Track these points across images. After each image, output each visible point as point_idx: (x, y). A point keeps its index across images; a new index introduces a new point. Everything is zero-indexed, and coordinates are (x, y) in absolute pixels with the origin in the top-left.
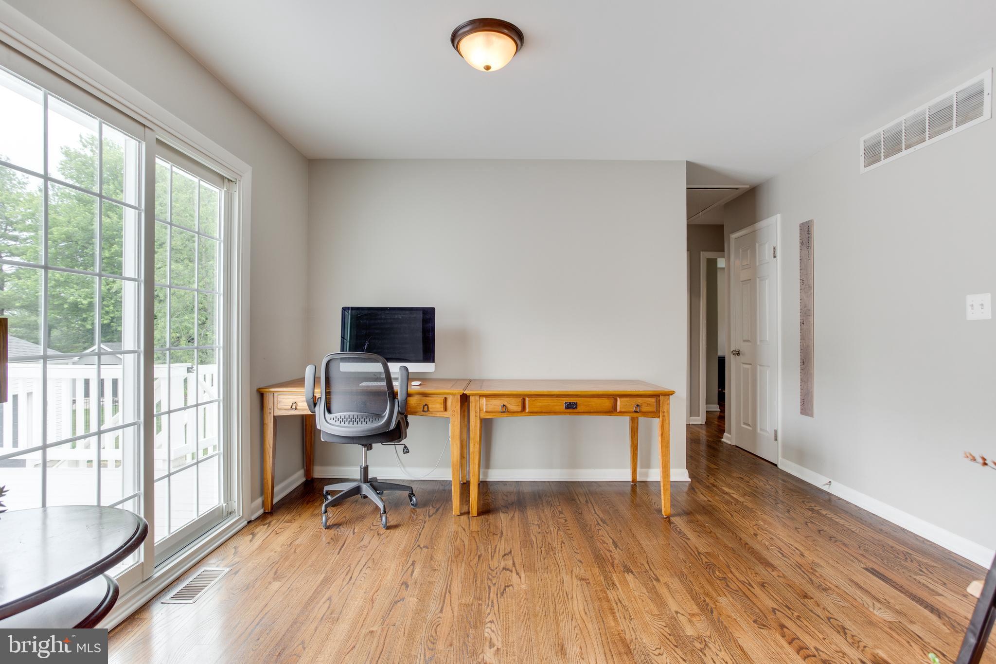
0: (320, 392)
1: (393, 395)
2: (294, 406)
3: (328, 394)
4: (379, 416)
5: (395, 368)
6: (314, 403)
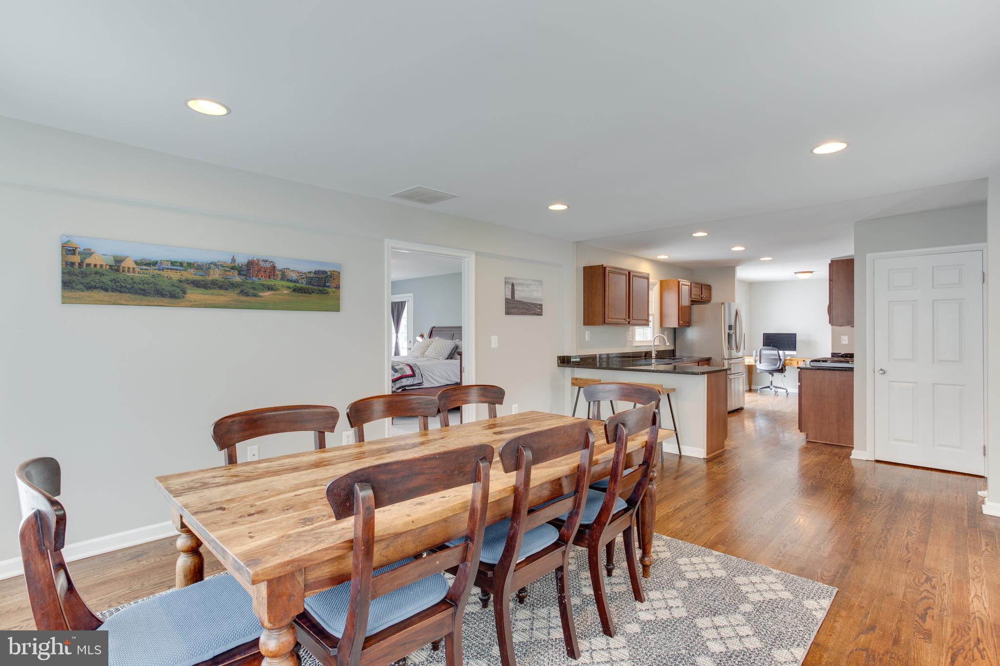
0: (758, 358)
1: (780, 360)
2: (750, 362)
3: (760, 359)
4: (776, 365)
5: (781, 352)
6: (756, 362)
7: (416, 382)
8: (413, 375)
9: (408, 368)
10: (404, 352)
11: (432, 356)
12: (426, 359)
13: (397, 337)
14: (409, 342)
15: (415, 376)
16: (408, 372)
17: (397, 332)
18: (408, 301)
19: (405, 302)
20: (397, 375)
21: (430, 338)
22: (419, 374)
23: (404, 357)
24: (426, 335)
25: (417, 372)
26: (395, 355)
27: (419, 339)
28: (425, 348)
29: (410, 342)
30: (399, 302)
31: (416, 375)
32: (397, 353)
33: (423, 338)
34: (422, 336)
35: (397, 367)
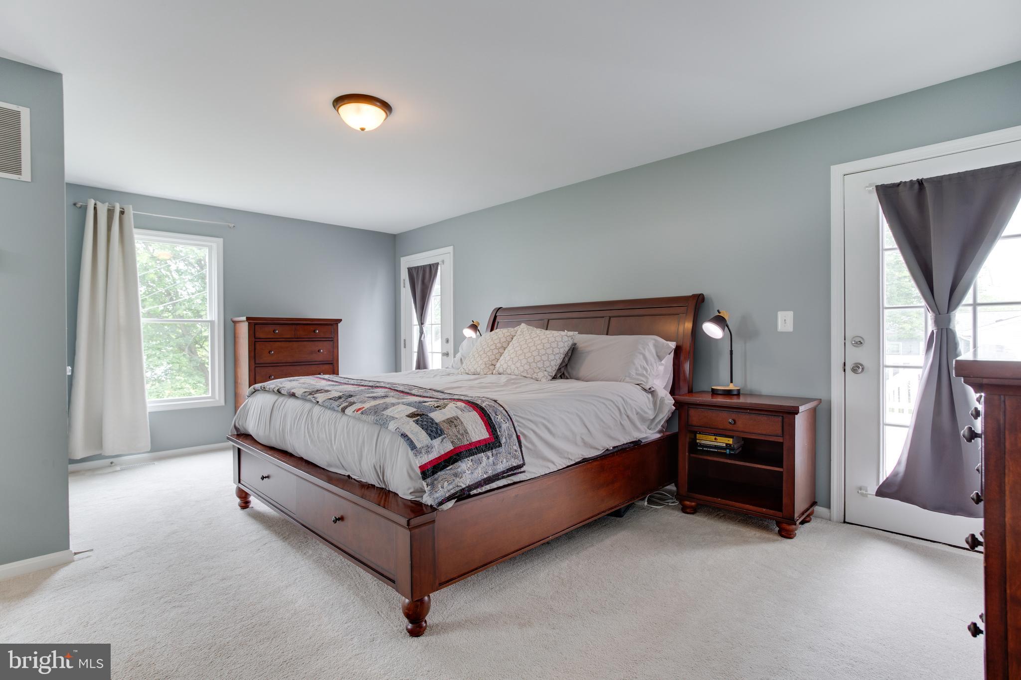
7: (501, 467)
8: (492, 443)
9: (475, 415)
10: (435, 362)
11: (516, 372)
12: (504, 378)
13: (421, 332)
14: (445, 341)
15: (500, 446)
16: (477, 432)
17: (422, 323)
18: (443, 262)
19: (437, 264)
20: (441, 447)
21: (492, 330)
22: (510, 436)
23: (436, 373)
24: (484, 325)
25: (504, 428)
26: (419, 367)
27: (469, 333)
28: (496, 351)
29: (447, 341)
30: (424, 267)
31: (503, 441)
32: (421, 364)
33: (476, 333)
34: (474, 327)
35: (438, 416)
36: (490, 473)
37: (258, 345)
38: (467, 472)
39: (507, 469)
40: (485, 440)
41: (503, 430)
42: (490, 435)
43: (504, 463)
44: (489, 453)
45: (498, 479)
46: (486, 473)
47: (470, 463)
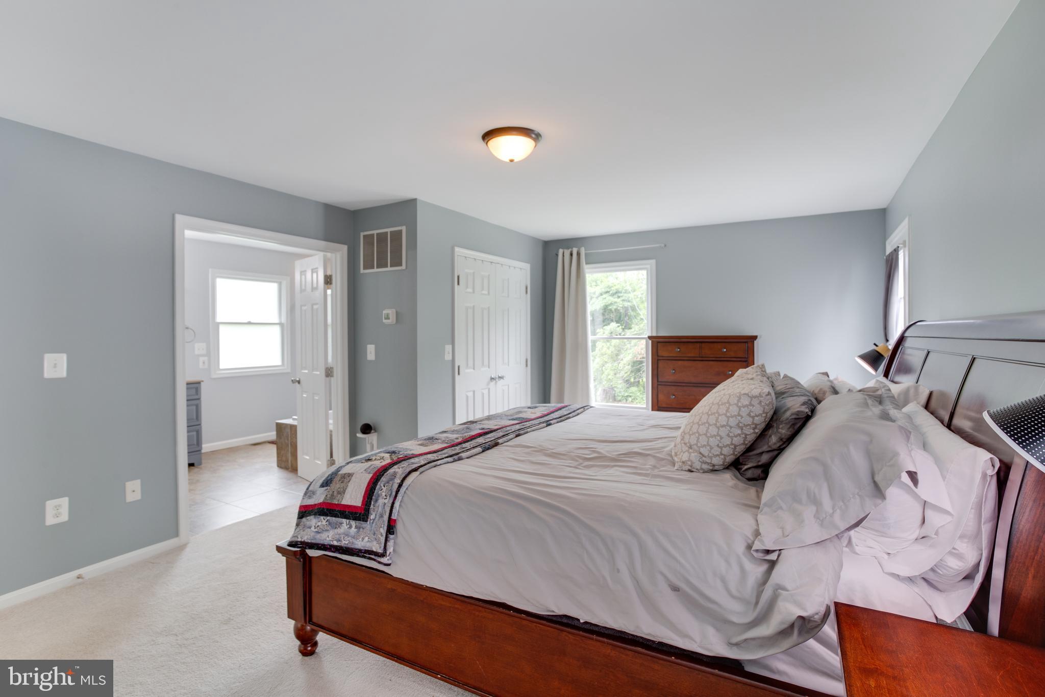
8: (360, 513)
15: (367, 520)
22: (382, 514)
31: (372, 517)
36: (345, 543)
37: (661, 364)
38: (313, 529)
39: (365, 550)
40: (355, 507)
41: (377, 505)
42: (362, 505)
43: (364, 541)
44: (353, 523)
45: (358, 556)
46: (339, 540)
47: (324, 522)
